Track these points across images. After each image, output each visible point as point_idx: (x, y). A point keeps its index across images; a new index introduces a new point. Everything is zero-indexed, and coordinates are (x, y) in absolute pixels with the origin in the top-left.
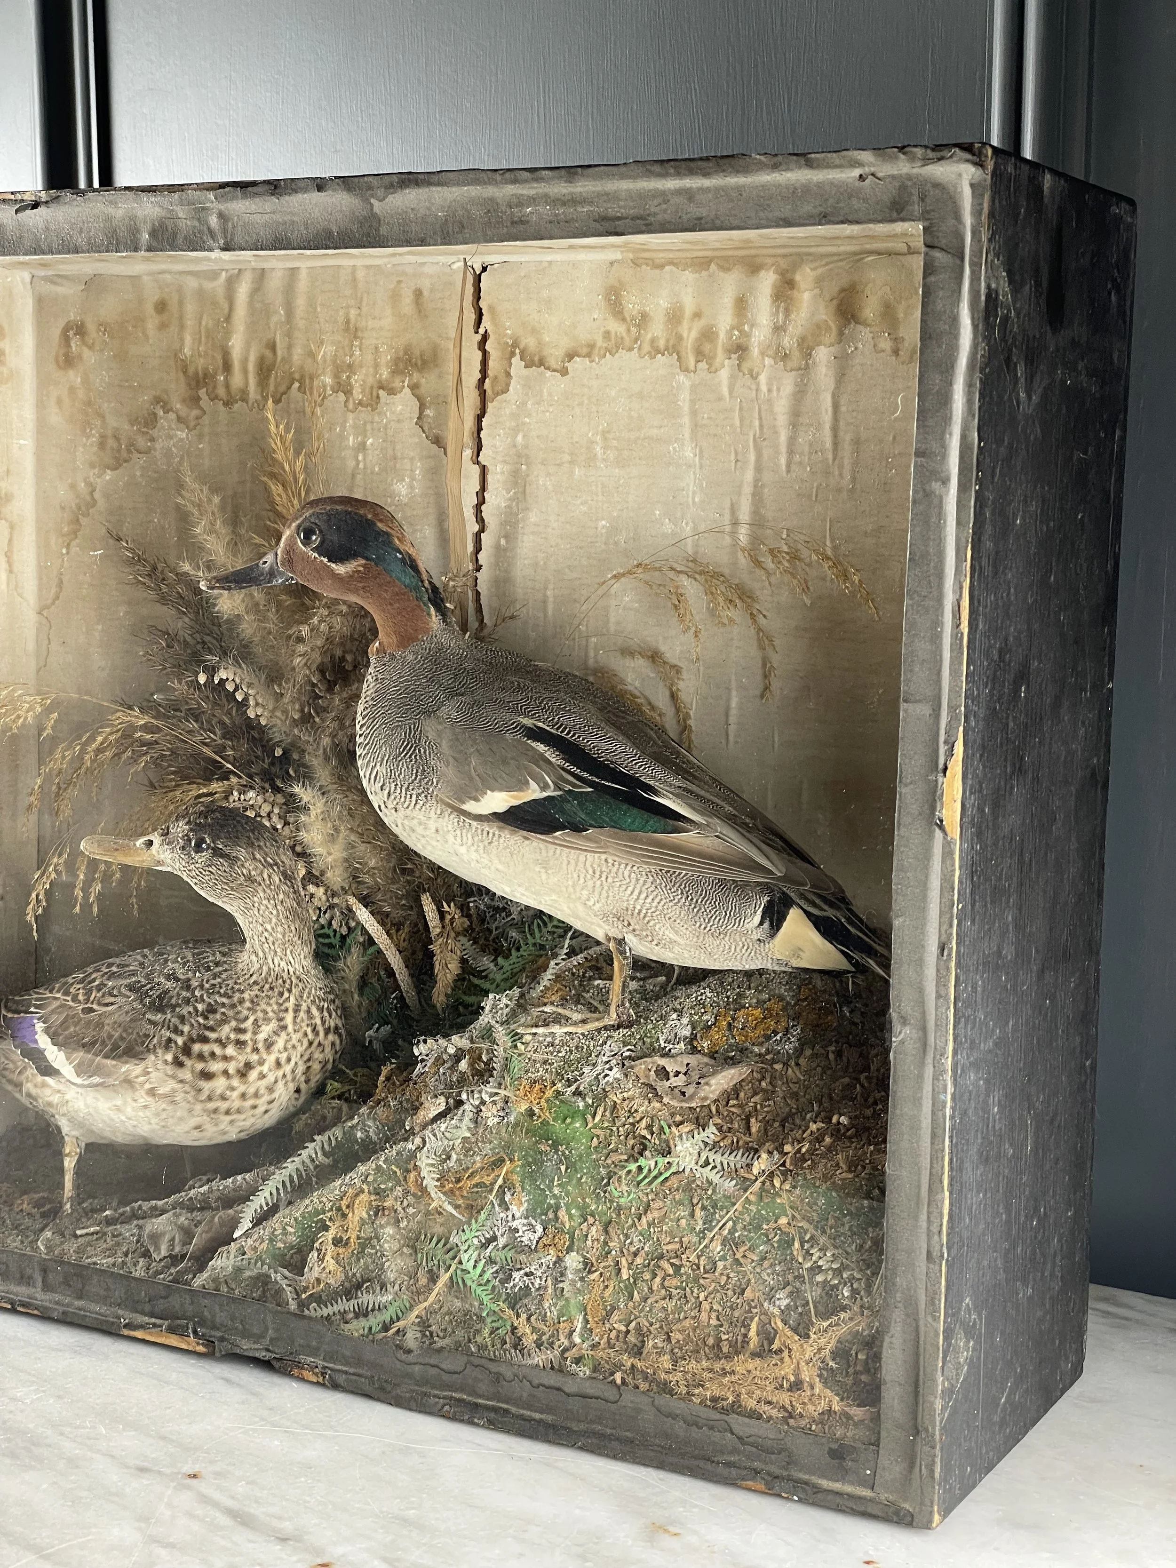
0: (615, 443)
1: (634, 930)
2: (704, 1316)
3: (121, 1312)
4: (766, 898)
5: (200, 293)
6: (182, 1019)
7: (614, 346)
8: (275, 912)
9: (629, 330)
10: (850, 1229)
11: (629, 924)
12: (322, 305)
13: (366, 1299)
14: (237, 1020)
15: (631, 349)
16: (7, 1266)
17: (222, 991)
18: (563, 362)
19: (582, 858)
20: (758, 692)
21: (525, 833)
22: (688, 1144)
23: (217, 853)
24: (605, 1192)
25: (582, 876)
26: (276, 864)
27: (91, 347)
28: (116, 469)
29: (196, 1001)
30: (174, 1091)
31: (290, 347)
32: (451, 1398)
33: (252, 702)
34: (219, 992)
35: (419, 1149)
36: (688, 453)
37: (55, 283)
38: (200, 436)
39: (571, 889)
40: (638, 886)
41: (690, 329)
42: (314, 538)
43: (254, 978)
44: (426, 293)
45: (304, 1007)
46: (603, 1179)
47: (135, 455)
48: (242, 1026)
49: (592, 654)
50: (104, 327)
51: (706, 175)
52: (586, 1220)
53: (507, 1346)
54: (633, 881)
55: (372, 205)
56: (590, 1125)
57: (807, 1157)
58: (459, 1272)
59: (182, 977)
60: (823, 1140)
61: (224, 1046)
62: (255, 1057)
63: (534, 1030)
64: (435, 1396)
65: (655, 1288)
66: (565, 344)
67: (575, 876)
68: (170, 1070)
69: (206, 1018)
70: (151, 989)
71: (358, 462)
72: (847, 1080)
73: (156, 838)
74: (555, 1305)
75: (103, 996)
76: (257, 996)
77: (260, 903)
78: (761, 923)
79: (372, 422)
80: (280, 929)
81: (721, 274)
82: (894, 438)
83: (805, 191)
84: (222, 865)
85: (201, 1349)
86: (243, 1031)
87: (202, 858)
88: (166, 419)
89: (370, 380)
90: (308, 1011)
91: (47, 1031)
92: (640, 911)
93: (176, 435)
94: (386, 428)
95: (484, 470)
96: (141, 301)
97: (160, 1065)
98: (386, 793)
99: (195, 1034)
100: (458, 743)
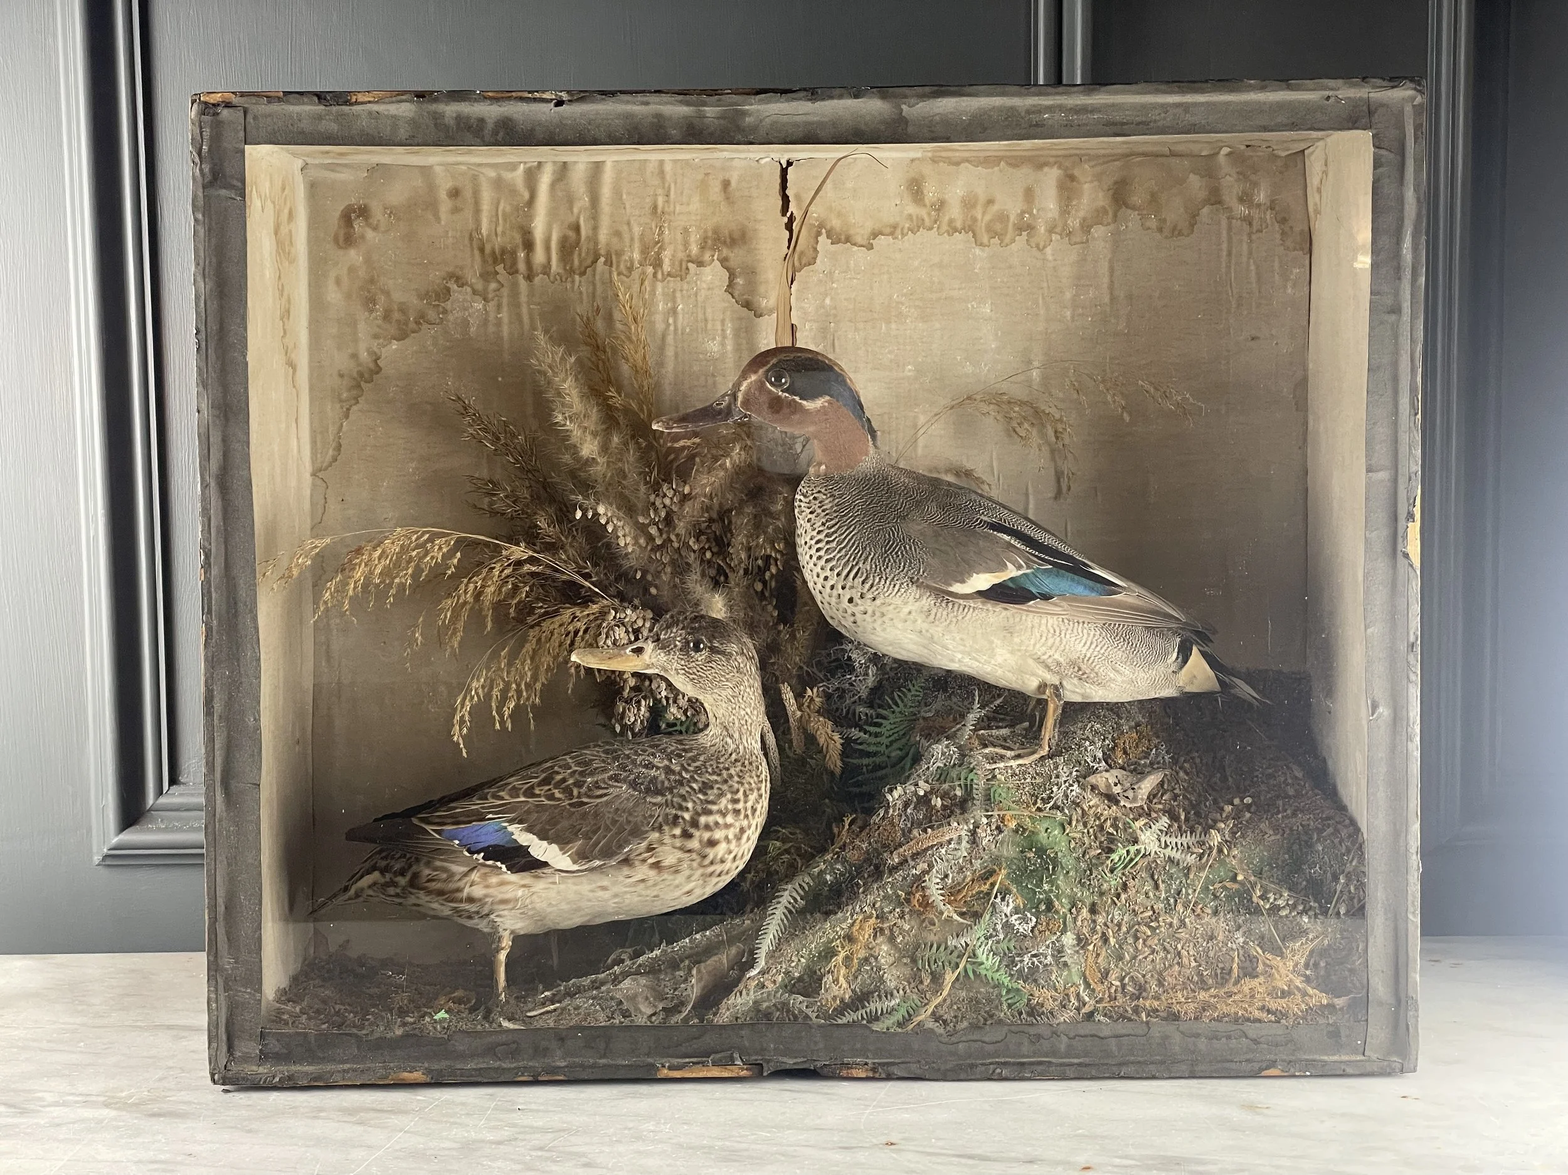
0: (918, 303)
1: (1084, 674)
2: (1185, 961)
3: (650, 1060)
4: (1178, 640)
5: (498, 184)
6: (683, 798)
7: (917, 226)
9: (929, 214)
11: (1080, 669)
12: (629, 194)
13: (874, 1006)
14: (732, 793)
15: (931, 229)
18: (869, 239)
19: (1044, 621)
20: (1051, 495)
21: (1004, 605)
22: (1148, 833)
23: (713, 650)
24: (1090, 880)
25: (1045, 635)
27: (375, 229)
28: (403, 339)
29: (688, 781)
30: (680, 860)
31: (595, 229)
32: (997, 1063)
33: (620, 534)
34: (706, 772)
35: (925, 872)
36: (987, 310)
37: (333, 171)
38: (499, 307)
39: (1030, 648)
40: (1090, 639)
41: (984, 213)
42: (783, 380)
43: (734, 756)
44: (733, 184)
46: (1085, 871)
47: (425, 326)
48: (736, 797)
50: (391, 211)
51: (1204, 93)
52: (1074, 905)
53: (1024, 1015)
54: (1086, 636)
55: (902, 111)
56: (1067, 832)
58: (968, 966)
59: (660, 765)
61: (724, 815)
62: (745, 823)
64: (982, 1064)
65: (1140, 948)
66: (869, 226)
67: (1038, 636)
68: (678, 843)
69: (705, 794)
70: (638, 777)
71: (668, 325)
73: (649, 647)
74: (1061, 976)
75: (589, 790)
77: (745, 691)
78: (1177, 658)
79: (681, 291)
80: (755, 712)
81: (1011, 170)
82: (1160, 294)
85: (744, 1073)
86: (736, 801)
87: (701, 656)
88: (460, 292)
89: (681, 255)
91: (529, 830)
93: (471, 307)
94: (696, 295)
96: (431, 188)
97: (667, 839)
98: (867, 586)
99: (699, 808)
100: (941, 538)
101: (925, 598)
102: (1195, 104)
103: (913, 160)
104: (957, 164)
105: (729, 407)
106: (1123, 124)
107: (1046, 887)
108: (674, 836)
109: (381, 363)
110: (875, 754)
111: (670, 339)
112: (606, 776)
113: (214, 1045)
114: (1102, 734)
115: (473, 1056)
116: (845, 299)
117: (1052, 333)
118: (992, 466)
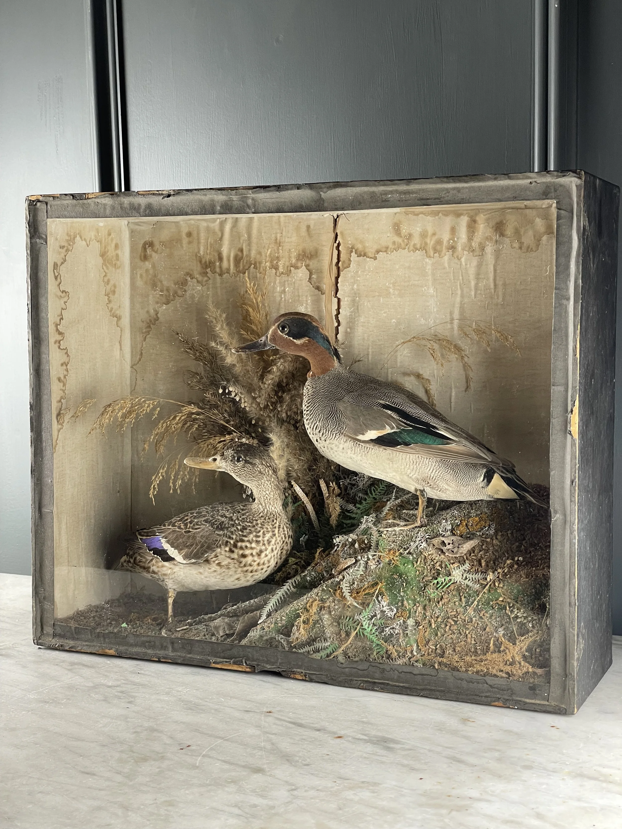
0: (398, 287)
1: (430, 485)
2: (469, 640)
3: (209, 658)
4: (485, 470)
5: (208, 229)
6: (232, 533)
7: (398, 247)
8: (270, 486)
9: (403, 241)
10: (527, 602)
11: (428, 483)
12: (265, 232)
13: (318, 645)
14: (256, 532)
15: (404, 249)
16: (155, 643)
18: (375, 254)
19: (408, 457)
20: (464, 389)
21: (385, 447)
22: (457, 571)
23: (246, 462)
24: (423, 593)
25: (408, 464)
26: (270, 466)
27: (156, 252)
28: (168, 304)
29: (237, 525)
30: (229, 563)
31: (250, 250)
32: (363, 680)
33: (243, 401)
34: (246, 521)
35: (341, 580)
36: (431, 291)
37: (140, 225)
38: (208, 289)
39: (403, 470)
40: (432, 467)
41: (431, 240)
42: (286, 329)
43: (261, 514)
44: (312, 227)
45: (282, 526)
46: (422, 588)
47: (177, 298)
48: (258, 535)
49: (390, 376)
50: (163, 243)
51: (466, 182)
52: (415, 605)
53: (384, 659)
54: (430, 465)
55: (321, 195)
56: (415, 566)
57: (507, 573)
58: (360, 630)
59: (228, 516)
60: (513, 566)
61: (251, 543)
62: (263, 548)
63: (387, 529)
64: (356, 680)
65: (447, 630)
66: (376, 247)
67: (405, 464)
68: (228, 554)
69: (242, 532)
70: (216, 521)
71: (282, 298)
72: (517, 544)
73: (218, 457)
74: (404, 640)
75: (194, 525)
76: (263, 522)
77: (265, 483)
78: (483, 480)
79: (288, 281)
80: (272, 493)
81: (444, 217)
82: (521, 283)
83: (507, 188)
85: (248, 670)
86: (259, 537)
87: (240, 464)
88: (191, 282)
89: (287, 264)
90: (283, 528)
91: (168, 542)
92: (433, 477)
93: (196, 289)
94: (294, 283)
95: (339, 300)
96: (179, 232)
97: (223, 552)
98: (321, 434)
99: (238, 539)
100: (354, 412)
101: (348, 441)
102: (463, 188)
103: (396, 214)
104: (417, 215)
105: (265, 342)
106: (428, 199)
107: (402, 594)
108: (226, 551)
109: (159, 315)
111: (282, 305)
112: (204, 519)
113: (35, 627)
115: (136, 645)
116: (364, 285)
117: (464, 304)
118: (434, 372)
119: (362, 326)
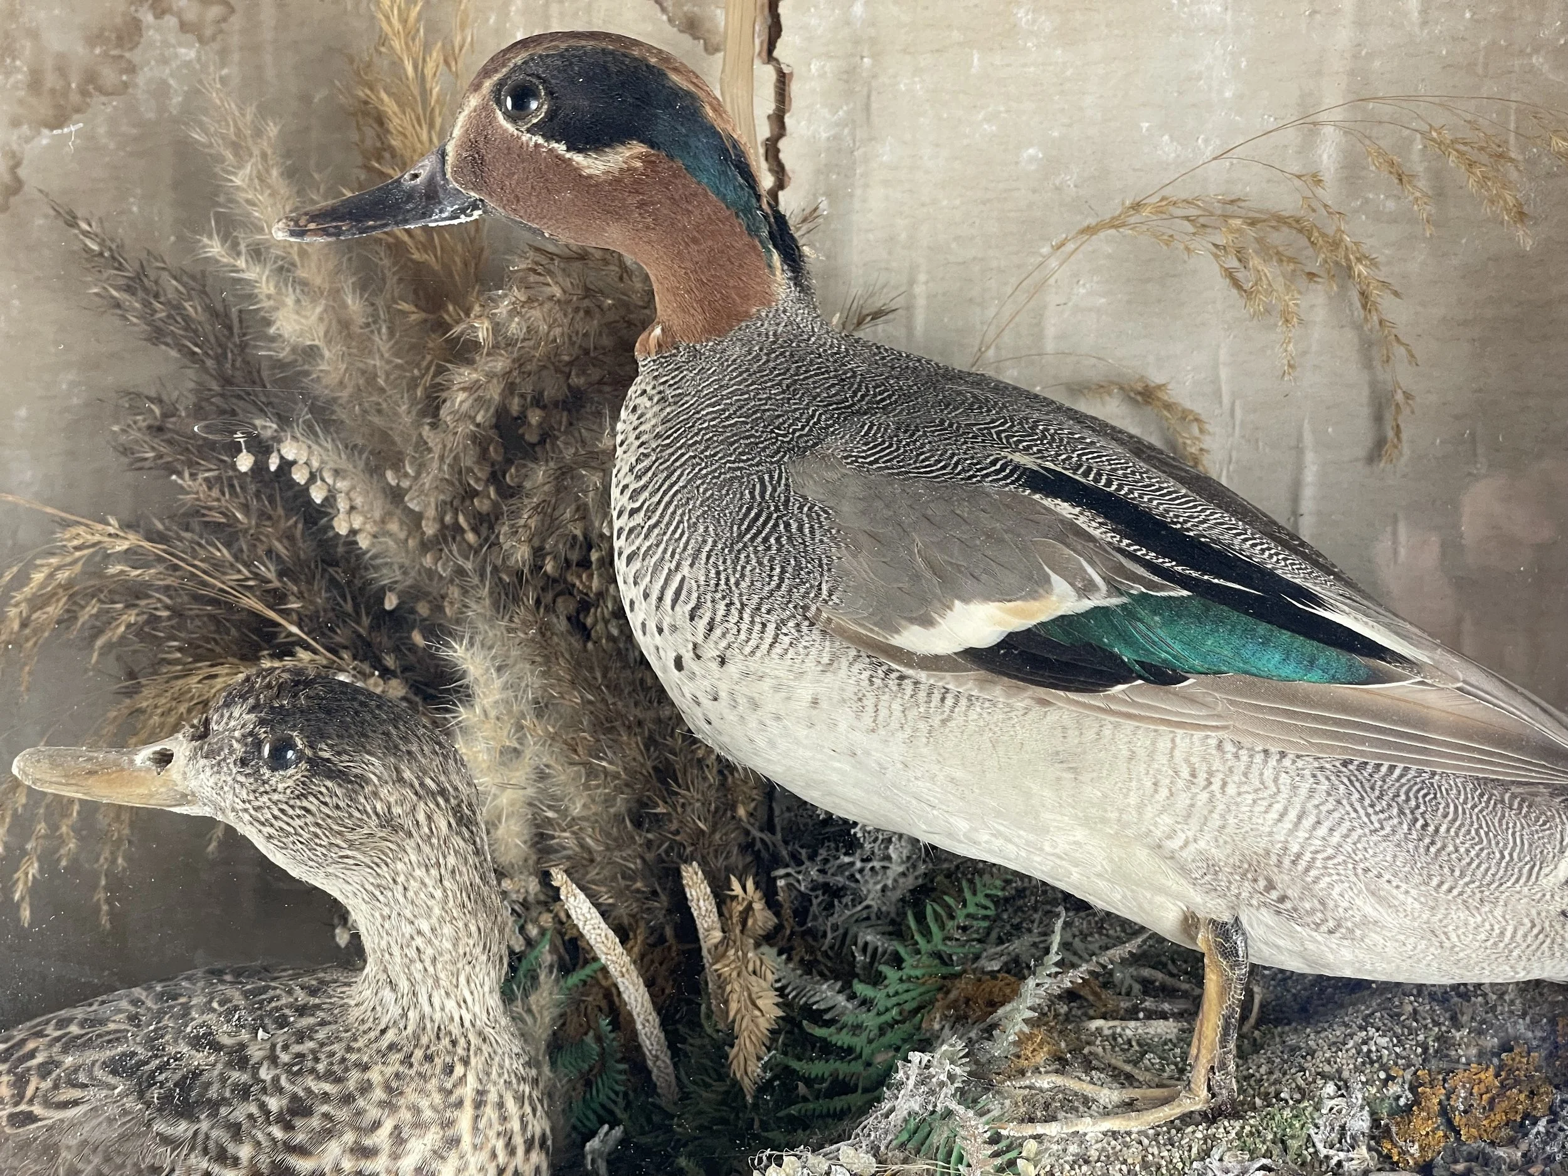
1: (1282, 899)
8: (438, 894)
11: (1270, 886)
14: (358, 1129)
17: (321, 1067)
20: (1361, 452)
23: (318, 767)
25: (1164, 783)
26: (443, 792)
28: (60, 125)
29: (264, 1090)
33: (342, 504)
34: (313, 1071)
39: (1132, 816)
40: (1297, 802)
42: (534, 105)
43: (390, 1036)
45: (493, 1097)
47: (97, 97)
48: (368, 1142)
54: (1285, 792)
59: (226, 1040)
63: (1039, 1129)
67: (1148, 784)
69: (289, 1127)
70: (162, 1068)
73: (180, 746)
75: (56, 1086)
76: (397, 1075)
77: (410, 876)
80: (448, 930)
84: (332, 793)
87: (285, 781)
90: (501, 1105)
92: (1299, 856)
93: (176, 56)
95: (783, 74)
98: (702, 624)
100: (879, 504)
101: (844, 663)
105: (431, 181)
109: (22, 172)
110: (847, 1052)
112: (109, 1054)
114: (1384, 1067)
117: (1371, 56)
118: (1216, 381)
119: (886, 183)
